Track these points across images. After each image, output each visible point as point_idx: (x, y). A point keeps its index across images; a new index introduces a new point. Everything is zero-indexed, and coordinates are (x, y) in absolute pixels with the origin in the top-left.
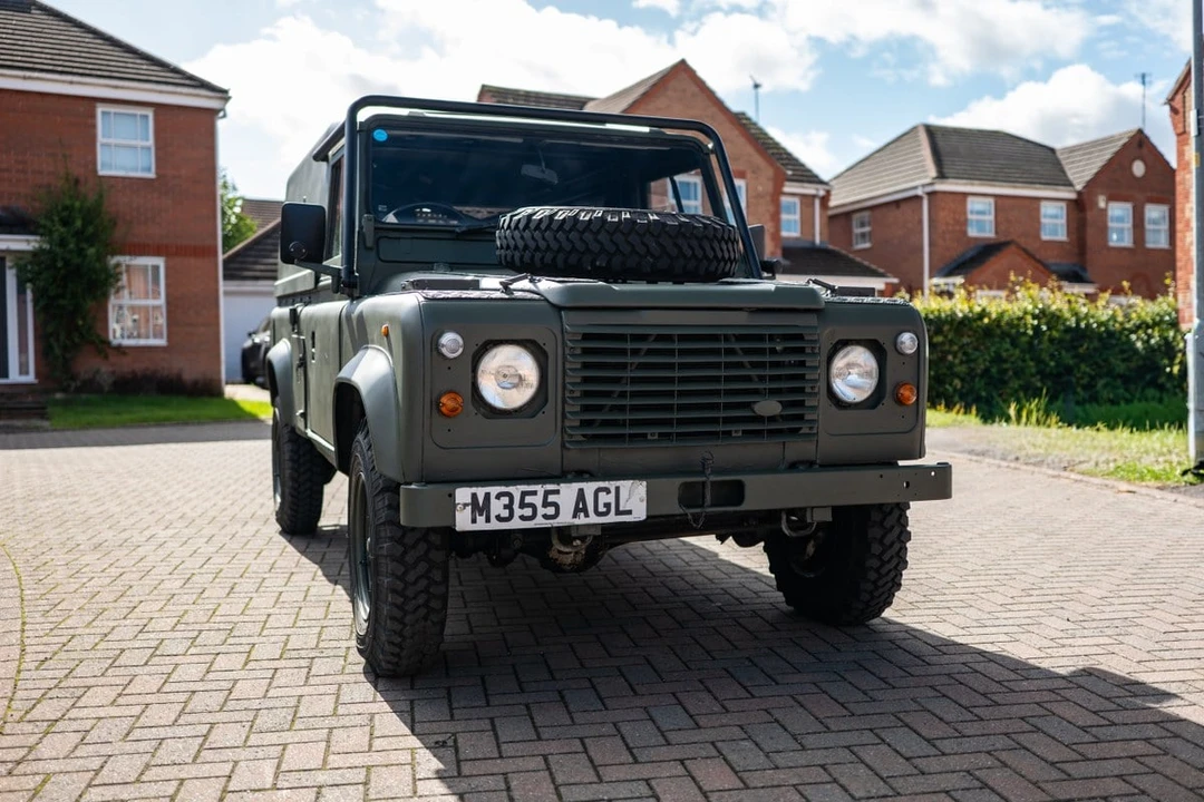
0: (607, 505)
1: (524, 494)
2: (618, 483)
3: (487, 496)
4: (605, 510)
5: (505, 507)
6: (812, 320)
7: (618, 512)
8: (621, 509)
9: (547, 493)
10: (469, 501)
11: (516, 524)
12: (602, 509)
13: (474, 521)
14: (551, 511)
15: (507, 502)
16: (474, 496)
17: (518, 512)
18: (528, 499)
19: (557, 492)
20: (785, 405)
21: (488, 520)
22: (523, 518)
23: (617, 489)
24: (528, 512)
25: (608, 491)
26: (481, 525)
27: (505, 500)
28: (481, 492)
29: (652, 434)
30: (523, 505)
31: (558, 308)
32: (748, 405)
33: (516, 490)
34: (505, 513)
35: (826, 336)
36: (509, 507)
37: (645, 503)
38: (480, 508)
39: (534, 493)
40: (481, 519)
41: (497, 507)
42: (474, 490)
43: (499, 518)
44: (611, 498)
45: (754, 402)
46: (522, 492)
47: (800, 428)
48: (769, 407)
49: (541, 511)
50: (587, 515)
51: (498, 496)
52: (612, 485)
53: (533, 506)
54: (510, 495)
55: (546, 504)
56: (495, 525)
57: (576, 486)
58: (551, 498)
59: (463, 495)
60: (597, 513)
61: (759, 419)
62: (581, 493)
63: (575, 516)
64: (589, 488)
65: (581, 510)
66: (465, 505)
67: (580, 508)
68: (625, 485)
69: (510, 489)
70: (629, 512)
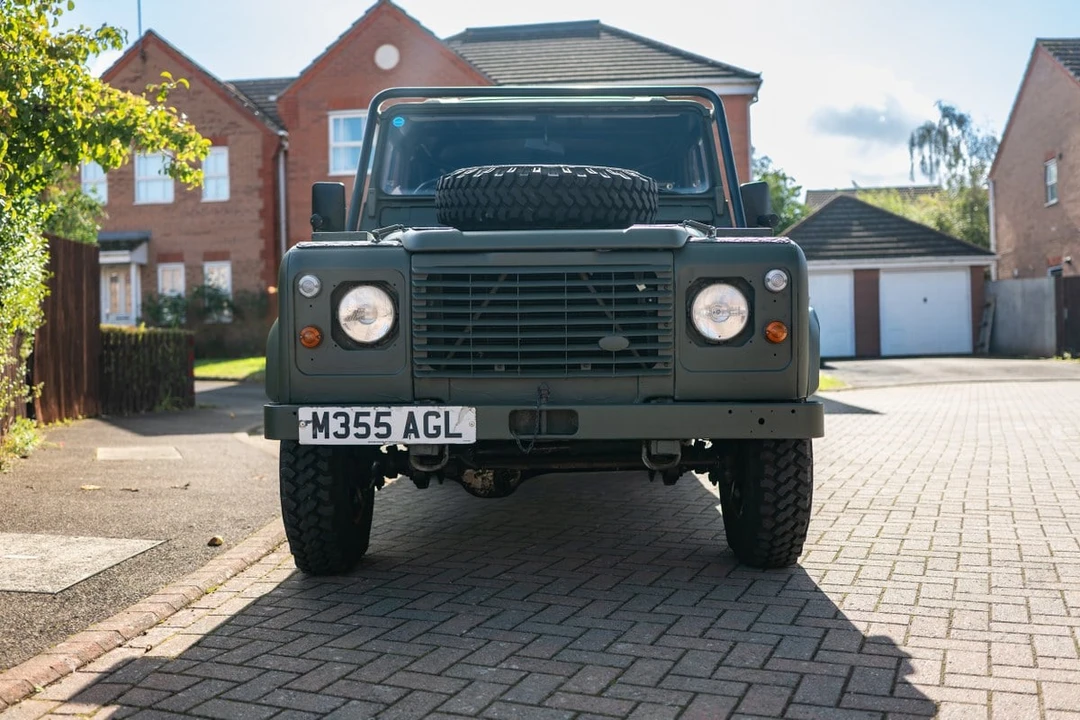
0: (437, 428)
1: (358, 415)
2: (448, 408)
3: (326, 415)
4: (435, 432)
5: (342, 425)
6: (667, 259)
7: (448, 435)
8: (451, 432)
9: (379, 415)
10: (310, 418)
11: (351, 440)
12: (431, 431)
13: (315, 436)
14: (383, 430)
15: (343, 421)
16: (315, 415)
17: (353, 430)
18: (362, 419)
19: (389, 414)
20: (632, 340)
21: (327, 436)
22: (357, 435)
23: (447, 414)
24: (362, 430)
25: (438, 415)
26: (321, 440)
27: (342, 419)
28: (321, 411)
29: (500, 366)
30: (357, 424)
31: (411, 253)
32: (595, 341)
33: (351, 411)
34: (342, 431)
35: (685, 273)
36: (345, 425)
37: (474, 428)
38: (319, 425)
39: (368, 414)
40: (321, 435)
41: (335, 425)
42: (314, 409)
43: (336, 435)
44: (441, 422)
45: (600, 338)
46: (357, 413)
47: (654, 364)
48: (615, 342)
49: (374, 430)
50: (417, 436)
51: (336, 416)
52: (441, 410)
53: (366, 426)
54: (346, 416)
55: (378, 424)
56: (333, 441)
57: (406, 410)
58: (383, 419)
59: (305, 413)
60: (428, 435)
61: (607, 354)
62: (411, 416)
63: (405, 436)
64: (419, 412)
65: (412, 431)
66: (307, 422)
67: (410, 428)
68: (455, 411)
69: (346, 410)
70: (459, 435)
